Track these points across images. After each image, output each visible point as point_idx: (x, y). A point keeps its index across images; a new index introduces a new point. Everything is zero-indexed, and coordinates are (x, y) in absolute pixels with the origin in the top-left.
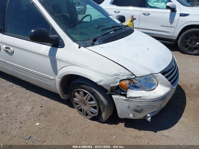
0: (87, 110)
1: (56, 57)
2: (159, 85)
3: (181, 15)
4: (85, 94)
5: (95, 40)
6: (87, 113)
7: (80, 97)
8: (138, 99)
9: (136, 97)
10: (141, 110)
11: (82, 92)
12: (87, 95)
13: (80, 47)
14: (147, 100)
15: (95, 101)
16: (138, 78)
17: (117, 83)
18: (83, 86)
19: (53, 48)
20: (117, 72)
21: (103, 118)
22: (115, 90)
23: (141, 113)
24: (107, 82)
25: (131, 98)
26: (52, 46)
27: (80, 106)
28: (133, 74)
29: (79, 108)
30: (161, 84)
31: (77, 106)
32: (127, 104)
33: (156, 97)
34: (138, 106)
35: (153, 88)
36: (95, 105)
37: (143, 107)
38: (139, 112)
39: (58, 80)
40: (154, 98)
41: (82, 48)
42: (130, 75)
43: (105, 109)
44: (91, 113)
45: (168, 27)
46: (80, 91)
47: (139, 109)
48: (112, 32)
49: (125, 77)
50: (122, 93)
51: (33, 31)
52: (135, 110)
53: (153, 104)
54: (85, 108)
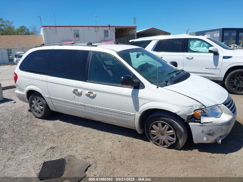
0: (165, 140)
1: (138, 96)
2: (223, 114)
3: (224, 57)
4: (163, 125)
5: (167, 82)
6: (165, 142)
7: (158, 129)
8: (210, 123)
9: (208, 122)
10: (213, 133)
11: (160, 123)
12: (166, 125)
13: (158, 87)
14: (217, 124)
15: (173, 129)
16: (207, 108)
17: (192, 112)
18: (162, 118)
19: (135, 89)
20: (191, 104)
21: (179, 145)
22: (190, 118)
23: (213, 136)
24: (184, 112)
25: (204, 123)
26: (134, 88)
27: (158, 137)
28: (203, 105)
29: (156, 140)
30: (225, 112)
31: (154, 138)
32: (201, 128)
33: (223, 122)
34: (210, 130)
35: (219, 116)
36: (173, 133)
37: (214, 130)
38: (211, 135)
39: (138, 115)
40: (222, 122)
41: (159, 88)
42: (201, 106)
43: (183, 136)
44: (168, 142)
45: (213, 69)
46: (158, 123)
47: (211, 132)
48: (175, 75)
49: (198, 108)
50: (196, 121)
51: (122, 78)
52: (208, 133)
53: (222, 128)
54: (163, 138)
